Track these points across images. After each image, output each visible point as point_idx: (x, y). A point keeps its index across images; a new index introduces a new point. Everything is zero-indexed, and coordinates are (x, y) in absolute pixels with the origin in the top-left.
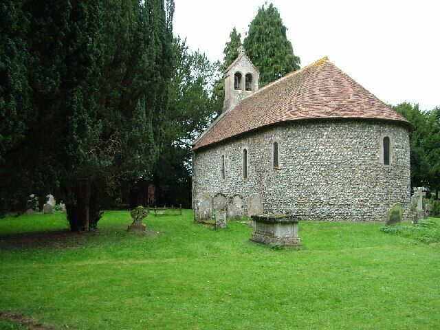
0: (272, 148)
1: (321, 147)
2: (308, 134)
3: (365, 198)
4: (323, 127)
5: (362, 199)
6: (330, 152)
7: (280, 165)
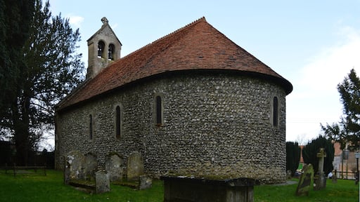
0: (153, 104)
1: (213, 103)
2: (198, 88)
3: (257, 160)
4: (215, 80)
5: (254, 160)
6: (222, 108)
7: (164, 121)
